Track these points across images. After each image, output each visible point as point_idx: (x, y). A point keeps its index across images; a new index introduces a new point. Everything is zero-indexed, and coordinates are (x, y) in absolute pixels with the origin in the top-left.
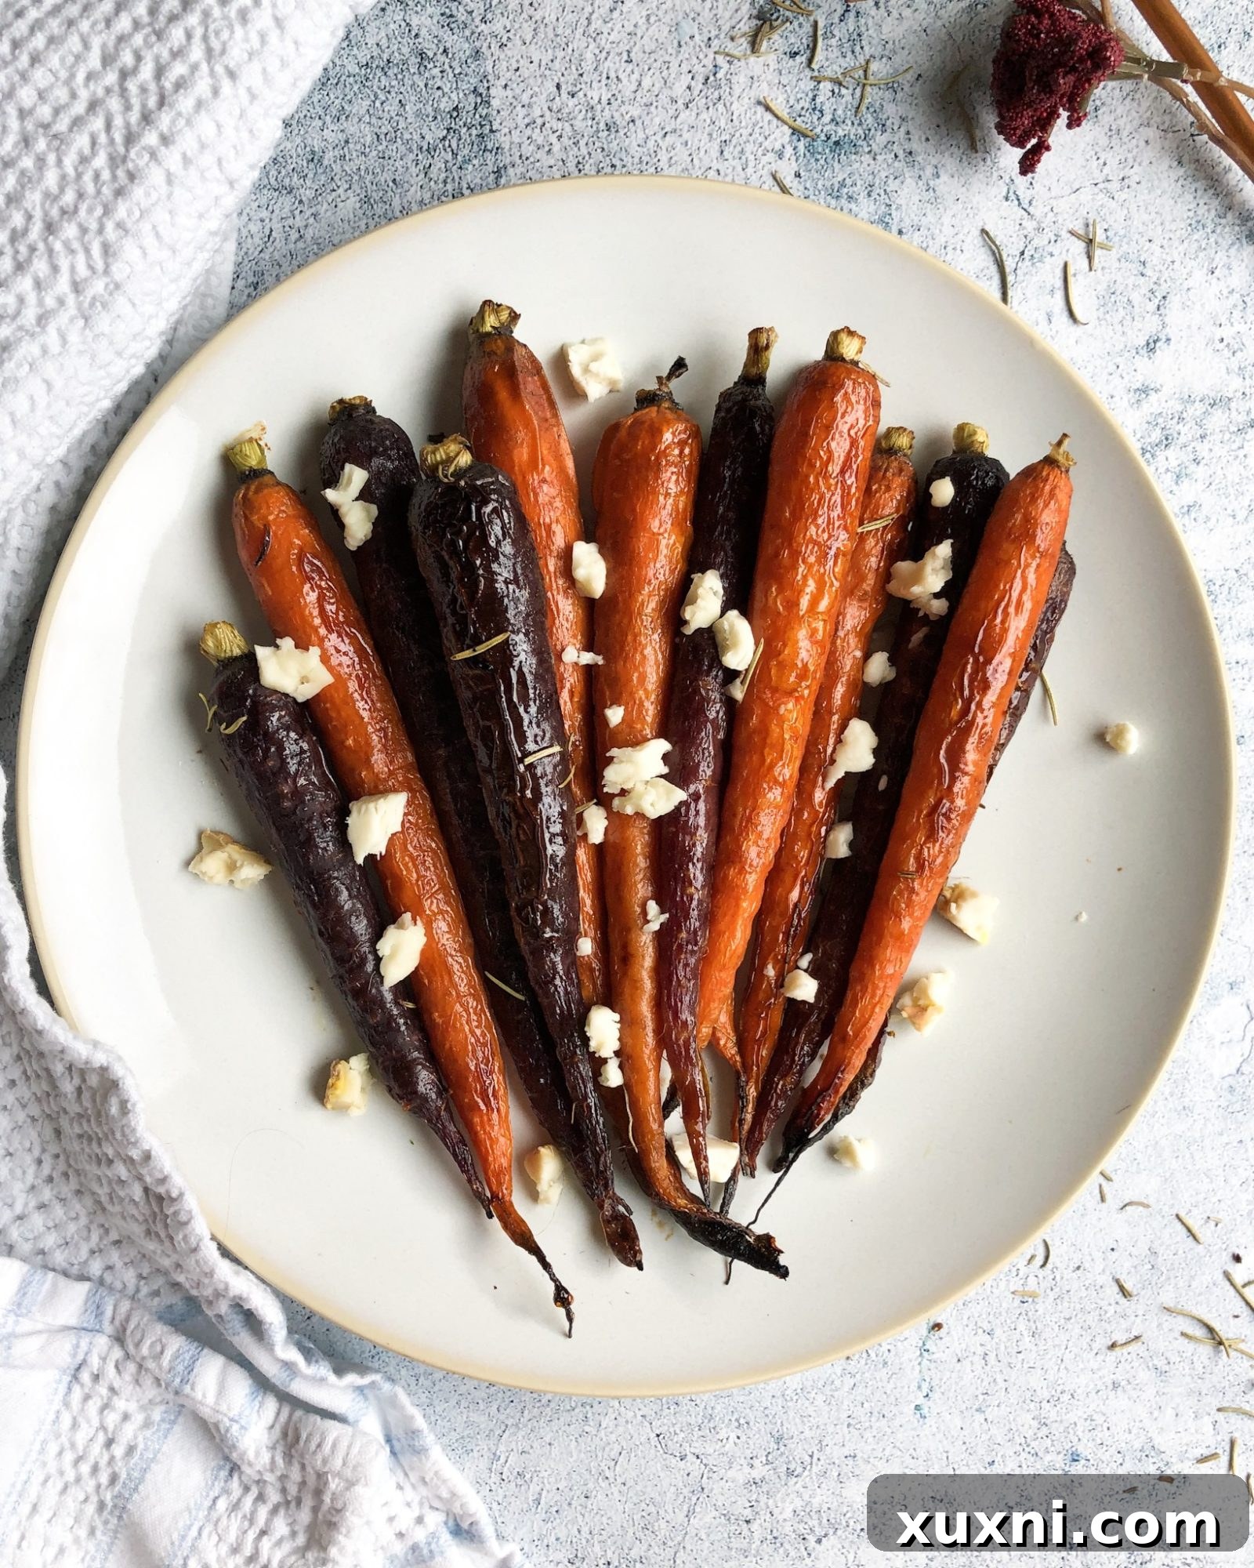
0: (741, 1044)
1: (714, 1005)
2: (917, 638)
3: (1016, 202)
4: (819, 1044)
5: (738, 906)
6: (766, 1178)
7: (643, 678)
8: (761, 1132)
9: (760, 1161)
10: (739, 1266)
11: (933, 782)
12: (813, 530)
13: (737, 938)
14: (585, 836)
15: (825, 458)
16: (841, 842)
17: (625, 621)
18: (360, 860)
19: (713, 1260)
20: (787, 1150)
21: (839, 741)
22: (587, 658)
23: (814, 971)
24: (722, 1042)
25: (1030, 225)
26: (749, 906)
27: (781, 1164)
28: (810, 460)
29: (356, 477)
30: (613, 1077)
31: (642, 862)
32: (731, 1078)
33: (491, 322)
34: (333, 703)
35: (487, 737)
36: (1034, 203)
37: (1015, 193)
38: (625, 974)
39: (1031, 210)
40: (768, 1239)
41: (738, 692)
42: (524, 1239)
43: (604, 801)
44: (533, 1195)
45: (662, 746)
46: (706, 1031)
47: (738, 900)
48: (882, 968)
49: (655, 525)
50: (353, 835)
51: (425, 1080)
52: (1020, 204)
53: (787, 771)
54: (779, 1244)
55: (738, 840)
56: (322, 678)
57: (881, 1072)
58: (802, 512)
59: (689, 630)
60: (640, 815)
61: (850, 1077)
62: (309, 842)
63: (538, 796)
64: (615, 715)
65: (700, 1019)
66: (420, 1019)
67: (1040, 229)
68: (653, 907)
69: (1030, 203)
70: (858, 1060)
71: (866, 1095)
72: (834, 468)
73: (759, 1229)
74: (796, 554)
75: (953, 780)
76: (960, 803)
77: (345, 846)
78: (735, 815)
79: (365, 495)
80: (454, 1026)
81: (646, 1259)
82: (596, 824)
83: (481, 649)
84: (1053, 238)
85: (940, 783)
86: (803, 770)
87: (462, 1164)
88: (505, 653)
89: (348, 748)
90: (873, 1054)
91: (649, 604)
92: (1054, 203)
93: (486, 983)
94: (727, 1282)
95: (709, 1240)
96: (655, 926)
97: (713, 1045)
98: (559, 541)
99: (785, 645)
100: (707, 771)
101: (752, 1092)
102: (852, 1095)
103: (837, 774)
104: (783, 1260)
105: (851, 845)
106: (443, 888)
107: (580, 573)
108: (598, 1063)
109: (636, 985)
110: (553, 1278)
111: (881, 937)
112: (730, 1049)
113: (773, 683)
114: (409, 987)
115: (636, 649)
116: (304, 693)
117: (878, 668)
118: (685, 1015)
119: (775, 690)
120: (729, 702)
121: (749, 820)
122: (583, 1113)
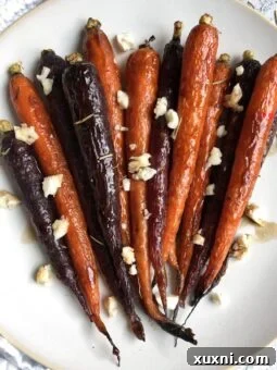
0: (179, 261)
1: (169, 246)
2: (234, 119)
4: (205, 261)
6: (188, 308)
7: (142, 134)
8: (186, 292)
9: (186, 301)
10: (180, 340)
12: (197, 79)
13: (176, 223)
14: (123, 189)
15: (201, 54)
16: (211, 190)
17: (135, 115)
18: (46, 196)
19: (170, 338)
20: (196, 297)
21: (210, 155)
22: (123, 129)
23: (203, 235)
24: (172, 260)
26: (179, 211)
27: (194, 303)
28: (195, 55)
29: (47, 71)
30: (134, 271)
31: (143, 197)
32: (176, 273)
33: (91, 24)
38: (137, 235)
40: (189, 330)
41: (174, 137)
42: (103, 330)
43: (129, 176)
44: (108, 314)
45: (149, 156)
46: (166, 256)
47: (175, 208)
49: (145, 82)
50: (44, 188)
51: (69, 273)
53: (191, 161)
54: (194, 332)
55: (175, 187)
56: (35, 136)
57: (228, 271)
59: (157, 117)
60: (142, 180)
61: (217, 271)
62: (30, 191)
63: (105, 171)
64: (133, 147)
65: (163, 251)
66: (68, 252)
68: (146, 211)
70: (220, 266)
71: (223, 278)
72: (204, 58)
73: (186, 327)
74: (192, 88)
75: (250, 164)
76: (252, 172)
77: (42, 191)
79: (49, 77)
80: (79, 254)
81: (146, 337)
82: (127, 185)
83: (84, 120)
85: (245, 166)
86: (197, 164)
87: (81, 302)
88: (92, 121)
89: (44, 160)
90: (225, 263)
91: (143, 109)
94: (175, 346)
95: (169, 331)
96: (147, 218)
97: (169, 261)
98: (113, 89)
99: (189, 119)
100: (164, 163)
101: (183, 278)
102: (217, 279)
103: (209, 165)
104: (195, 338)
105: (214, 191)
106: (76, 207)
107: (119, 100)
108: (128, 267)
109: (141, 239)
110: (112, 344)
112: (175, 263)
113: (185, 132)
114: (64, 240)
115: (139, 124)
116: (30, 142)
117: (221, 131)
118: (158, 249)
119: (186, 135)
120: (171, 140)
122: (123, 284)
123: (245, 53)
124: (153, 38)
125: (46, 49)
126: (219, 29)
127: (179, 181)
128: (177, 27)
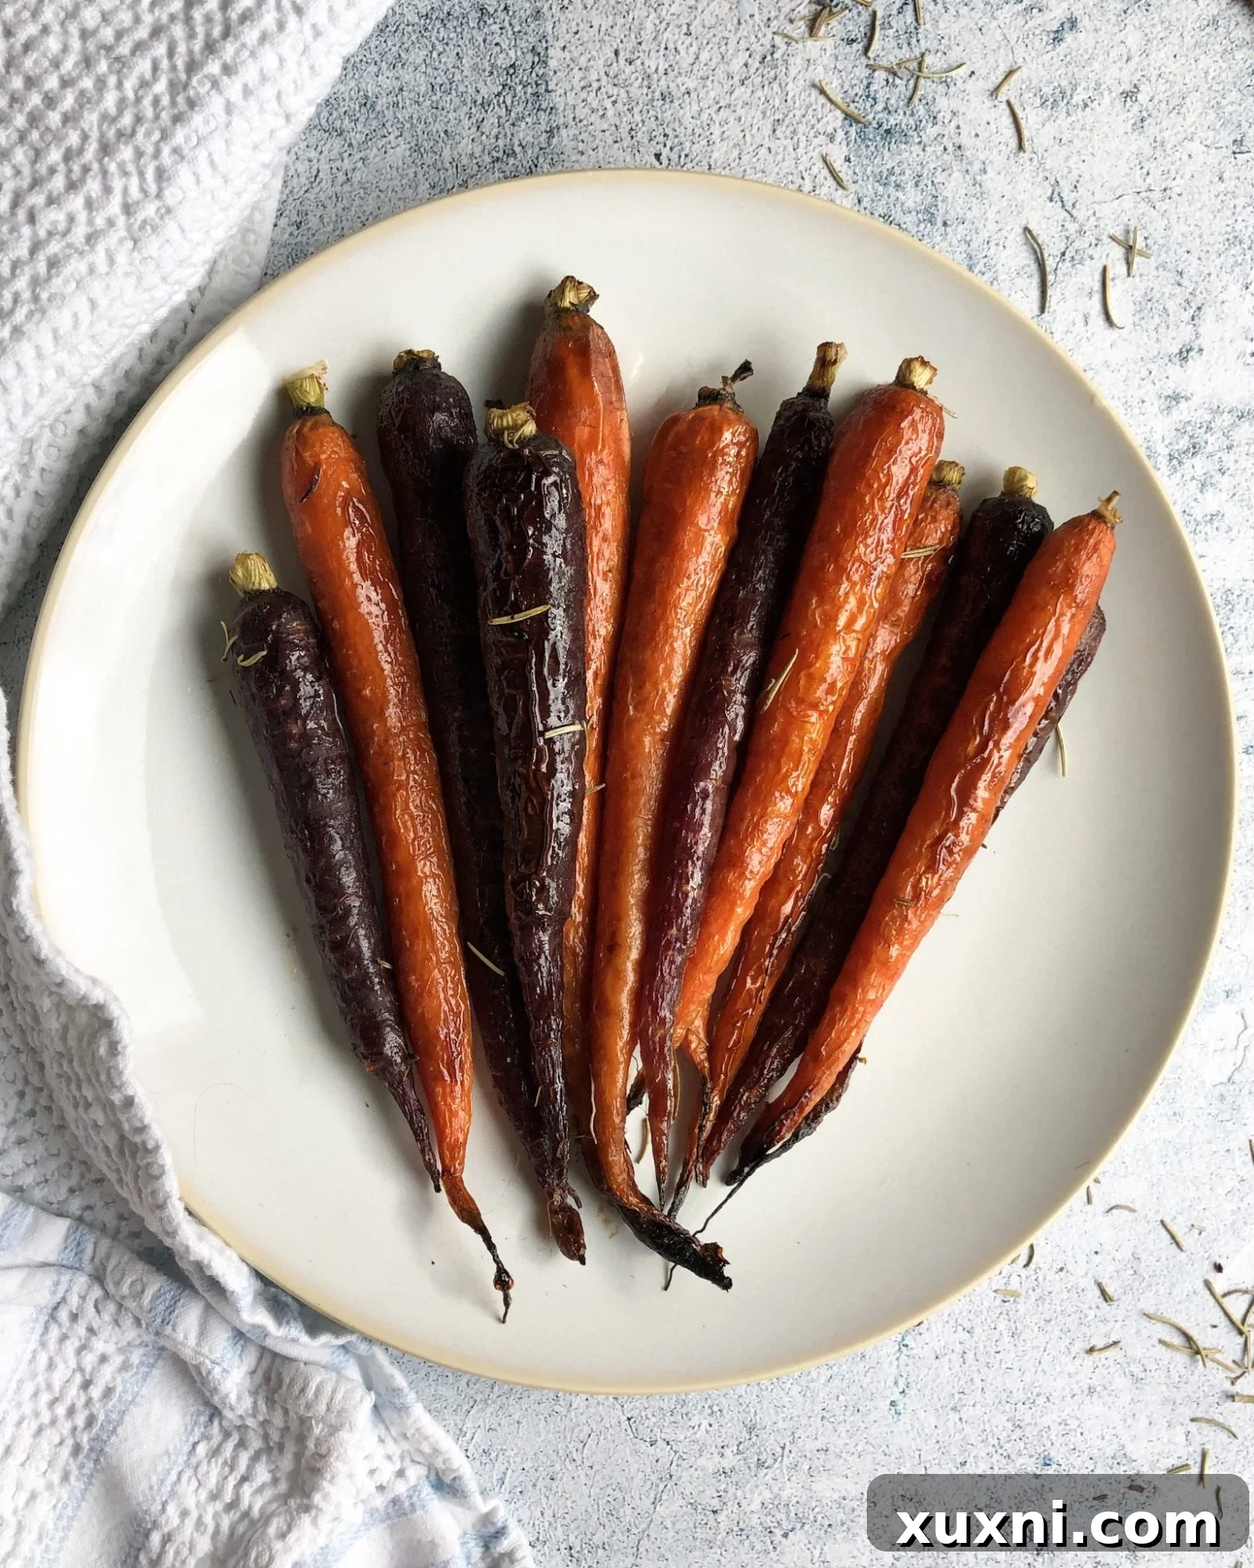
0: (711, 1051)
1: (692, 1007)
3: (1060, 204)
4: (789, 1061)
5: (732, 910)
6: (716, 1190)
7: (668, 671)
8: (719, 1141)
9: (714, 1170)
10: (682, 1274)
11: (940, 814)
12: (862, 548)
13: (726, 943)
15: (884, 480)
17: (660, 612)
19: (655, 1262)
20: (743, 1162)
24: (693, 1046)
26: (742, 912)
27: (735, 1177)
28: (868, 481)
31: (641, 853)
32: (696, 1084)
33: (570, 298)
34: (356, 650)
35: (510, 708)
38: (609, 962)
40: (714, 1249)
42: (470, 1215)
46: (680, 1032)
47: (733, 905)
48: (865, 992)
49: (702, 521)
51: (392, 1042)
52: (1063, 206)
53: (800, 781)
54: (726, 1254)
55: (743, 845)
57: (847, 1098)
58: (853, 530)
61: (816, 1098)
63: (552, 771)
65: (677, 1019)
66: (396, 981)
70: (827, 1081)
71: (828, 1119)
72: (891, 492)
73: (704, 1239)
74: (841, 571)
75: (961, 814)
76: (965, 838)
78: (742, 820)
80: (430, 992)
81: (588, 1254)
83: (519, 618)
85: (948, 816)
86: (814, 784)
87: (418, 1134)
88: (542, 625)
89: (364, 698)
90: (843, 1077)
91: (685, 598)
93: (466, 953)
94: (666, 1288)
95: (655, 1243)
97: (683, 1050)
98: (607, 523)
99: (817, 657)
100: (718, 770)
101: (716, 1101)
102: (815, 1117)
104: (727, 1271)
106: (438, 851)
109: (619, 975)
110: (497, 1261)
111: (867, 960)
112: (701, 1056)
113: (800, 694)
115: (666, 642)
118: (665, 1013)
119: (800, 701)
120: (754, 705)
121: (756, 826)
122: (548, 1097)
123: (1012, 472)
127: (757, 828)
128: (826, 358)
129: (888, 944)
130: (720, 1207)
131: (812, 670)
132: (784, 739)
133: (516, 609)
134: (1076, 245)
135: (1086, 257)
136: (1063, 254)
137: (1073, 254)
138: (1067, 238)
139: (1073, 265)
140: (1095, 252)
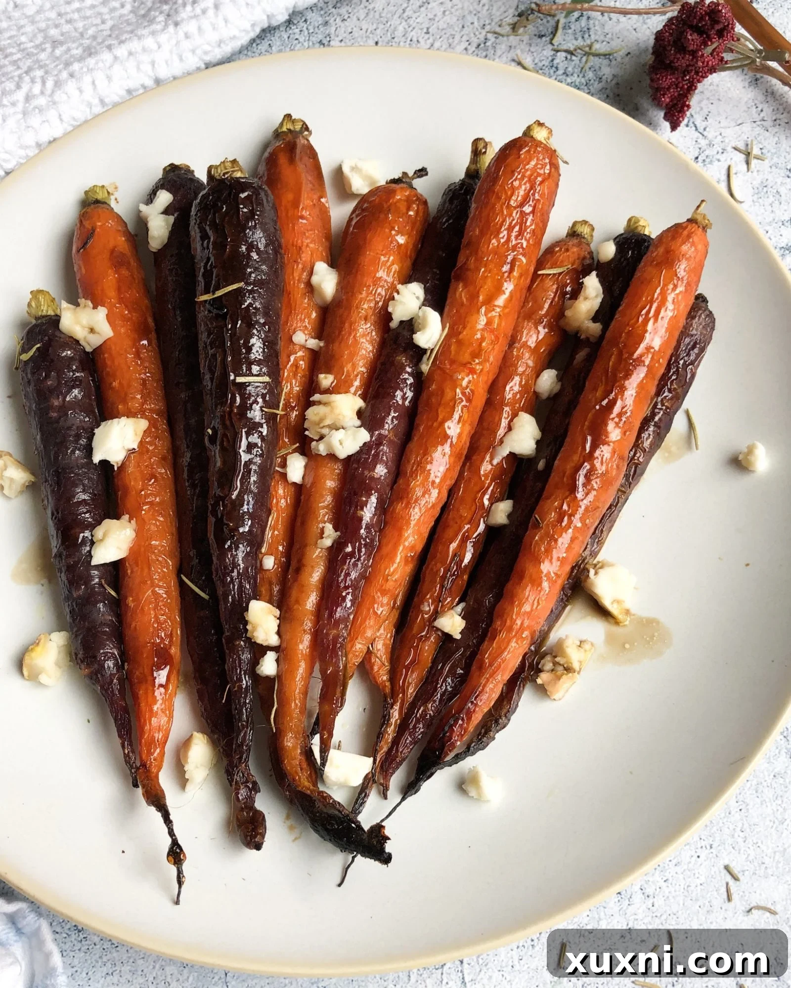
0: (392, 671)
1: (371, 622)
2: (581, 355)
3: (694, 128)
5: (400, 535)
8: (397, 751)
9: (396, 780)
11: (578, 448)
14: (284, 476)
15: (509, 193)
16: (502, 512)
17: (345, 314)
18: (96, 459)
21: (510, 428)
22: (313, 343)
23: (465, 616)
24: (376, 668)
25: (703, 143)
27: (410, 788)
28: (497, 194)
29: (164, 198)
30: (268, 666)
33: (288, 127)
34: (111, 354)
35: (212, 364)
36: (707, 129)
37: (693, 123)
39: (705, 133)
40: (378, 829)
41: (425, 367)
42: (157, 800)
43: (304, 446)
45: (360, 403)
46: (359, 647)
47: (400, 532)
48: (520, 606)
50: (95, 443)
52: (697, 129)
54: (389, 833)
55: (409, 480)
56: (106, 331)
58: (488, 231)
59: (394, 324)
60: (332, 457)
63: (244, 411)
64: (326, 380)
66: (118, 606)
67: (711, 145)
68: (329, 528)
69: (705, 129)
74: (479, 260)
75: (595, 448)
76: (600, 466)
77: (89, 450)
78: (409, 462)
79: (166, 212)
80: (142, 609)
82: (296, 468)
83: (219, 293)
84: (721, 151)
85: (584, 448)
88: (237, 298)
89: (113, 389)
91: (366, 304)
92: (723, 130)
93: (181, 584)
94: (340, 885)
96: (328, 542)
98: (306, 256)
99: (464, 328)
100: (390, 423)
101: (396, 715)
103: (504, 452)
104: (388, 847)
105: (509, 516)
107: (315, 279)
108: (260, 651)
110: (171, 833)
111: (521, 577)
112: (383, 678)
113: (452, 357)
114: (115, 570)
115: (350, 334)
116: (91, 342)
117: (548, 380)
119: (452, 362)
120: (418, 375)
121: (419, 464)
122: (235, 694)
124: (422, 172)
125: (177, 162)
126: (560, 152)
127: (421, 466)
129: (538, 561)
130: (395, 809)
131: (461, 336)
132: (441, 392)
133: (218, 288)
134: (707, 153)
135: (714, 159)
136: (697, 158)
137: (705, 158)
138: (700, 149)
139: (705, 165)
140: (722, 157)
